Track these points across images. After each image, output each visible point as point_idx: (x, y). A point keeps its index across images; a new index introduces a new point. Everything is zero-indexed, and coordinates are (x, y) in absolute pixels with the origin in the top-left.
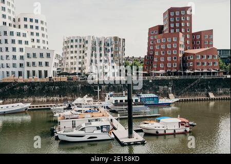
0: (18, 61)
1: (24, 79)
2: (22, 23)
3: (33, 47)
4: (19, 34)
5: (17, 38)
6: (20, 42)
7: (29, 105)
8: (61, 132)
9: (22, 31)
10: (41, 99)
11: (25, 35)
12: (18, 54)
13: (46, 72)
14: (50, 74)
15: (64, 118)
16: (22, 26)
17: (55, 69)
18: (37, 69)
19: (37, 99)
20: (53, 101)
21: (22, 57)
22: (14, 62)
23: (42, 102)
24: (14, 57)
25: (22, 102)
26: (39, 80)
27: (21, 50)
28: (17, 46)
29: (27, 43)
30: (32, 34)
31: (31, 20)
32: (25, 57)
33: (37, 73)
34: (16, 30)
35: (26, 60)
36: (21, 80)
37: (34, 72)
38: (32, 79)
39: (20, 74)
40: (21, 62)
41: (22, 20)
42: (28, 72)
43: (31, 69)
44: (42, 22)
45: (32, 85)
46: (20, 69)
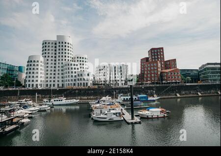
0: (73, 78)
1: (76, 87)
2: (76, 59)
3: (81, 71)
4: (74, 65)
5: (73, 67)
6: (75, 69)
7: (78, 100)
8: (95, 116)
9: (76, 63)
10: (84, 98)
11: (77, 65)
12: (74, 74)
13: (87, 83)
14: (89, 85)
15: (96, 108)
16: (76, 61)
17: (91, 82)
19: (82, 98)
20: (90, 99)
21: (75, 76)
22: (72, 78)
24: (72, 76)
25: (75, 99)
26: (83, 88)
27: (75, 72)
28: (74, 71)
29: (78, 69)
30: (81, 64)
31: (80, 58)
32: (77, 76)
33: (82, 84)
34: (73, 63)
35: (78, 77)
36: (75, 87)
37: (81, 83)
38: (80, 87)
39: (74, 84)
40: (75, 78)
41: (76, 58)
42: (78, 83)
43: (80, 82)
44: (85, 58)
45: (80, 90)
46: (75, 82)
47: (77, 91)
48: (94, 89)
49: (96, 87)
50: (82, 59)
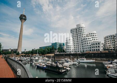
0: (89, 47)
2: (89, 35)
3: (93, 41)
4: (88, 39)
5: (88, 40)
6: (89, 41)
7: (94, 61)
8: (110, 73)
9: (89, 37)
10: (98, 59)
11: (90, 39)
12: (89, 44)
13: (99, 49)
14: (101, 50)
15: (109, 67)
16: (89, 36)
17: (102, 48)
18: (95, 49)
19: (97, 59)
20: (103, 60)
21: (90, 45)
22: (88, 47)
23: (99, 60)
24: (88, 45)
25: (92, 59)
26: (96, 52)
27: (90, 43)
28: (88, 42)
29: (91, 41)
30: (92, 38)
31: (91, 34)
32: (91, 45)
33: (96, 50)
34: (87, 38)
35: (92, 46)
36: (91, 52)
37: (94, 50)
38: (94, 52)
39: (90, 50)
40: (90, 47)
42: (93, 50)
43: (93, 49)
44: (95, 33)
45: (95, 54)
46: (90, 49)
47: (92, 55)
48: (105, 53)
49: (107, 51)
50: (92, 35)
